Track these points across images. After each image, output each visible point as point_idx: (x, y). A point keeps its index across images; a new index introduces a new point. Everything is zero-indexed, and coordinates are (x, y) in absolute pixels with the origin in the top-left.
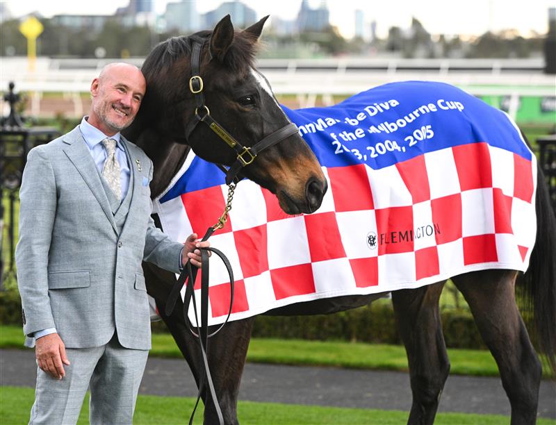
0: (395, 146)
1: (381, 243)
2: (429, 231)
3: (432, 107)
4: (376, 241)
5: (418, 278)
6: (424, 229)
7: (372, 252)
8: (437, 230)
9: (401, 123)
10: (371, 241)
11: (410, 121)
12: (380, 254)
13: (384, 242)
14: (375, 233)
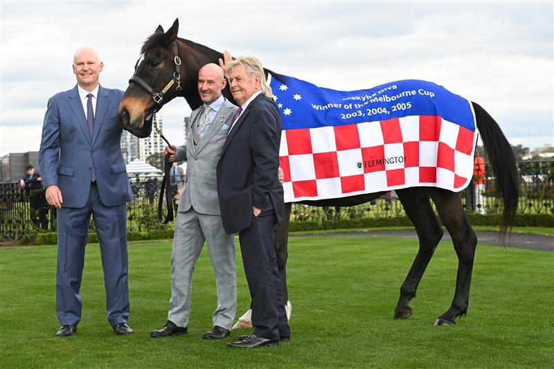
0: (385, 111)
1: (365, 166)
2: (401, 160)
3: (414, 92)
4: (362, 165)
6: (398, 159)
7: (361, 171)
8: (405, 159)
9: (394, 98)
10: (359, 166)
11: (398, 97)
12: (365, 172)
13: (367, 166)
14: (361, 161)
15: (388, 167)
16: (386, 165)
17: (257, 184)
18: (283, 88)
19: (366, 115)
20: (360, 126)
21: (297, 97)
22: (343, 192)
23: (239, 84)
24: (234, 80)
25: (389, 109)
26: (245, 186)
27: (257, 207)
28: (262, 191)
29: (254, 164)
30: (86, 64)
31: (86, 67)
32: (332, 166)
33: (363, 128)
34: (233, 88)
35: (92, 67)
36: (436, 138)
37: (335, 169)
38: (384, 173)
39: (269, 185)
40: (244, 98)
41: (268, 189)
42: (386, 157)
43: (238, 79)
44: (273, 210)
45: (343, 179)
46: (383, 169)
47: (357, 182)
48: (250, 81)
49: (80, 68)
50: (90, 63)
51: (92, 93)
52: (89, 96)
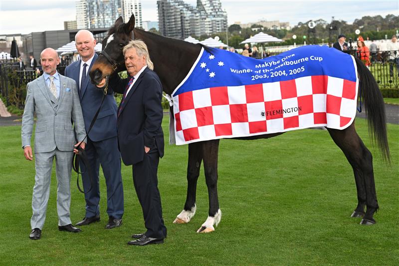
0: (284, 73)
1: (267, 115)
2: (296, 109)
3: (307, 59)
4: (265, 114)
5: (285, 128)
6: (293, 109)
7: (264, 118)
8: (300, 109)
10: (263, 114)
12: (267, 119)
13: (269, 114)
14: (264, 111)
15: (285, 115)
16: (284, 113)
17: (147, 130)
18: (212, 57)
19: (270, 77)
20: (265, 85)
21: (221, 64)
22: (251, 132)
23: (132, 61)
24: (128, 58)
25: (287, 72)
26: (139, 132)
27: (147, 147)
28: (151, 135)
29: (145, 116)
30: (83, 44)
31: (84, 45)
32: (242, 114)
33: (266, 86)
34: (128, 64)
35: (88, 45)
36: (324, 91)
37: (245, 116)
38: (282, 120)
39: (156, 131)
40: (135, 71)
41: (155, 133)
42: (284, 108)
43: (131, 58)
44: (157, 149)
45: (251, 124)
46: (282, 117)
47: (261, 126)
48: (140, 59)
49: (79, 46)
50: (86, 42)
51: (87, 63)
52: (85, 65)
